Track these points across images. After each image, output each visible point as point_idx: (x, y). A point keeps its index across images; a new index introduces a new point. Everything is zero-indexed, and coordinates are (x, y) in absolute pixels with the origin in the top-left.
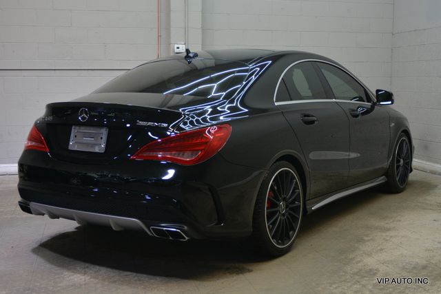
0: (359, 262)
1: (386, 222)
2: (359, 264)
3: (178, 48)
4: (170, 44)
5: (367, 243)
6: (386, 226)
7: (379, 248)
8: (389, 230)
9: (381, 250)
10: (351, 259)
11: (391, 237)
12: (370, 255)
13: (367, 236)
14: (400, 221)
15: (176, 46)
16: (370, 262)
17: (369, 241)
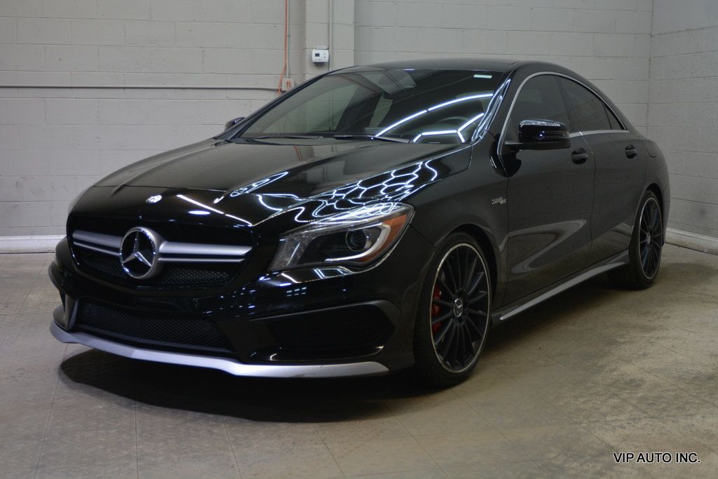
0: (614, 370)
1: (649, 318)
2: (615, 373)
3: (317, 55)
4: (304, 49)
5: (623, 346)
6: (648, 324)
7: (641, 353)
8: (653, 329)
9: (645, 355)
10: (602, 367)
11: (658, 338)
12: (628, 361)
13: (622, 336)
14: (668, 317)
15: (315, 52)
16: (631, 370)
17: (624, 343)
